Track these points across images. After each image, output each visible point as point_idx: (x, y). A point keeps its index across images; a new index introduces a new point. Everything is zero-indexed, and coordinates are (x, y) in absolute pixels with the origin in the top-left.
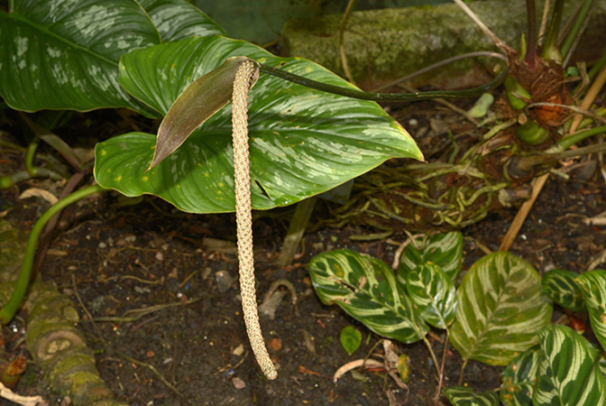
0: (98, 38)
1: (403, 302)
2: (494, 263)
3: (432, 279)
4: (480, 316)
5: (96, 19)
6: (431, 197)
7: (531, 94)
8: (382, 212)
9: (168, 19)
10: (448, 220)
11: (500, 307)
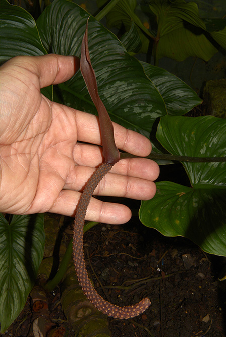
0: (120, 105)
5: (118, 91)
9: (159, 85)
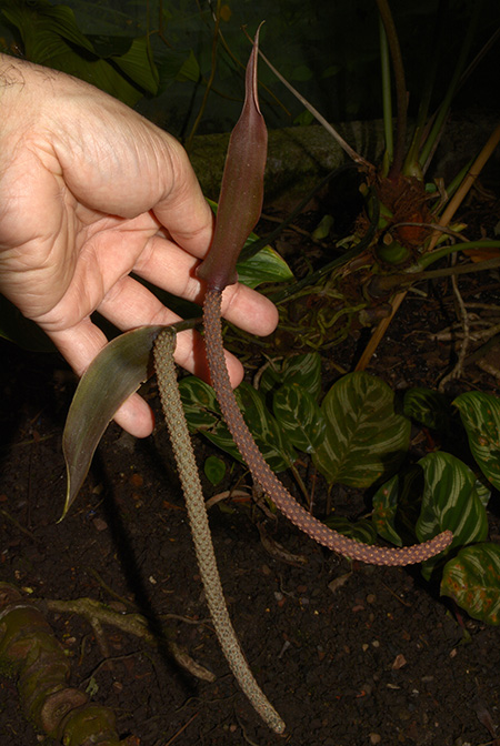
1: (271, 428)
2: (351, 382)
3: (299, 403)
4: (341, 438)
6: (292, 320)
7: (394, 213)
8: (241, 338)
10: (309, 343)
11: (360, 427)
